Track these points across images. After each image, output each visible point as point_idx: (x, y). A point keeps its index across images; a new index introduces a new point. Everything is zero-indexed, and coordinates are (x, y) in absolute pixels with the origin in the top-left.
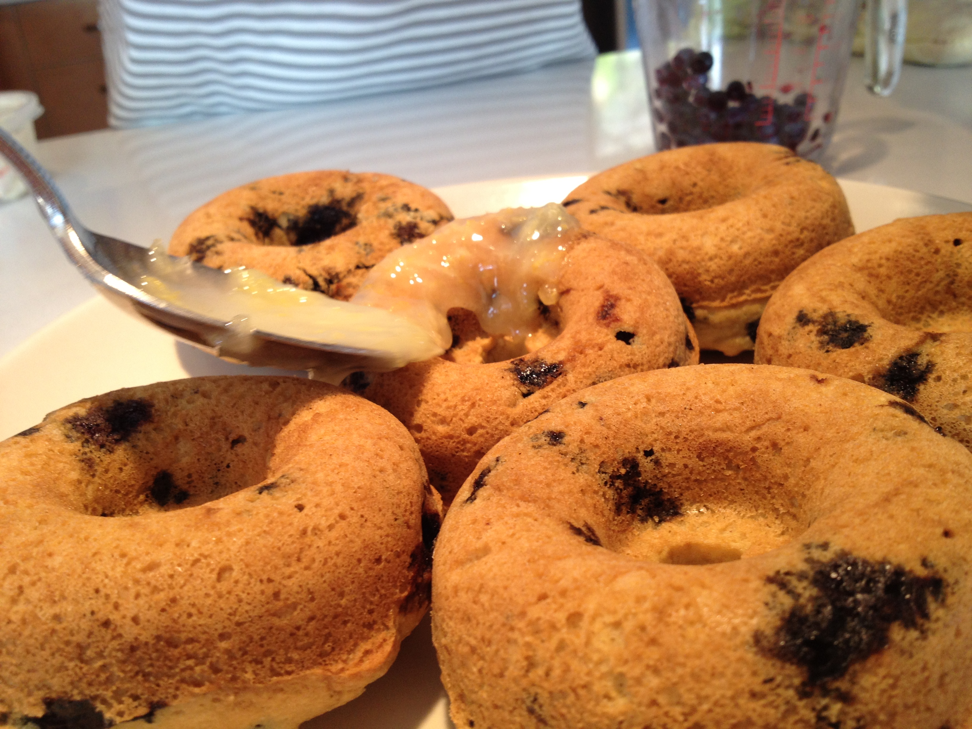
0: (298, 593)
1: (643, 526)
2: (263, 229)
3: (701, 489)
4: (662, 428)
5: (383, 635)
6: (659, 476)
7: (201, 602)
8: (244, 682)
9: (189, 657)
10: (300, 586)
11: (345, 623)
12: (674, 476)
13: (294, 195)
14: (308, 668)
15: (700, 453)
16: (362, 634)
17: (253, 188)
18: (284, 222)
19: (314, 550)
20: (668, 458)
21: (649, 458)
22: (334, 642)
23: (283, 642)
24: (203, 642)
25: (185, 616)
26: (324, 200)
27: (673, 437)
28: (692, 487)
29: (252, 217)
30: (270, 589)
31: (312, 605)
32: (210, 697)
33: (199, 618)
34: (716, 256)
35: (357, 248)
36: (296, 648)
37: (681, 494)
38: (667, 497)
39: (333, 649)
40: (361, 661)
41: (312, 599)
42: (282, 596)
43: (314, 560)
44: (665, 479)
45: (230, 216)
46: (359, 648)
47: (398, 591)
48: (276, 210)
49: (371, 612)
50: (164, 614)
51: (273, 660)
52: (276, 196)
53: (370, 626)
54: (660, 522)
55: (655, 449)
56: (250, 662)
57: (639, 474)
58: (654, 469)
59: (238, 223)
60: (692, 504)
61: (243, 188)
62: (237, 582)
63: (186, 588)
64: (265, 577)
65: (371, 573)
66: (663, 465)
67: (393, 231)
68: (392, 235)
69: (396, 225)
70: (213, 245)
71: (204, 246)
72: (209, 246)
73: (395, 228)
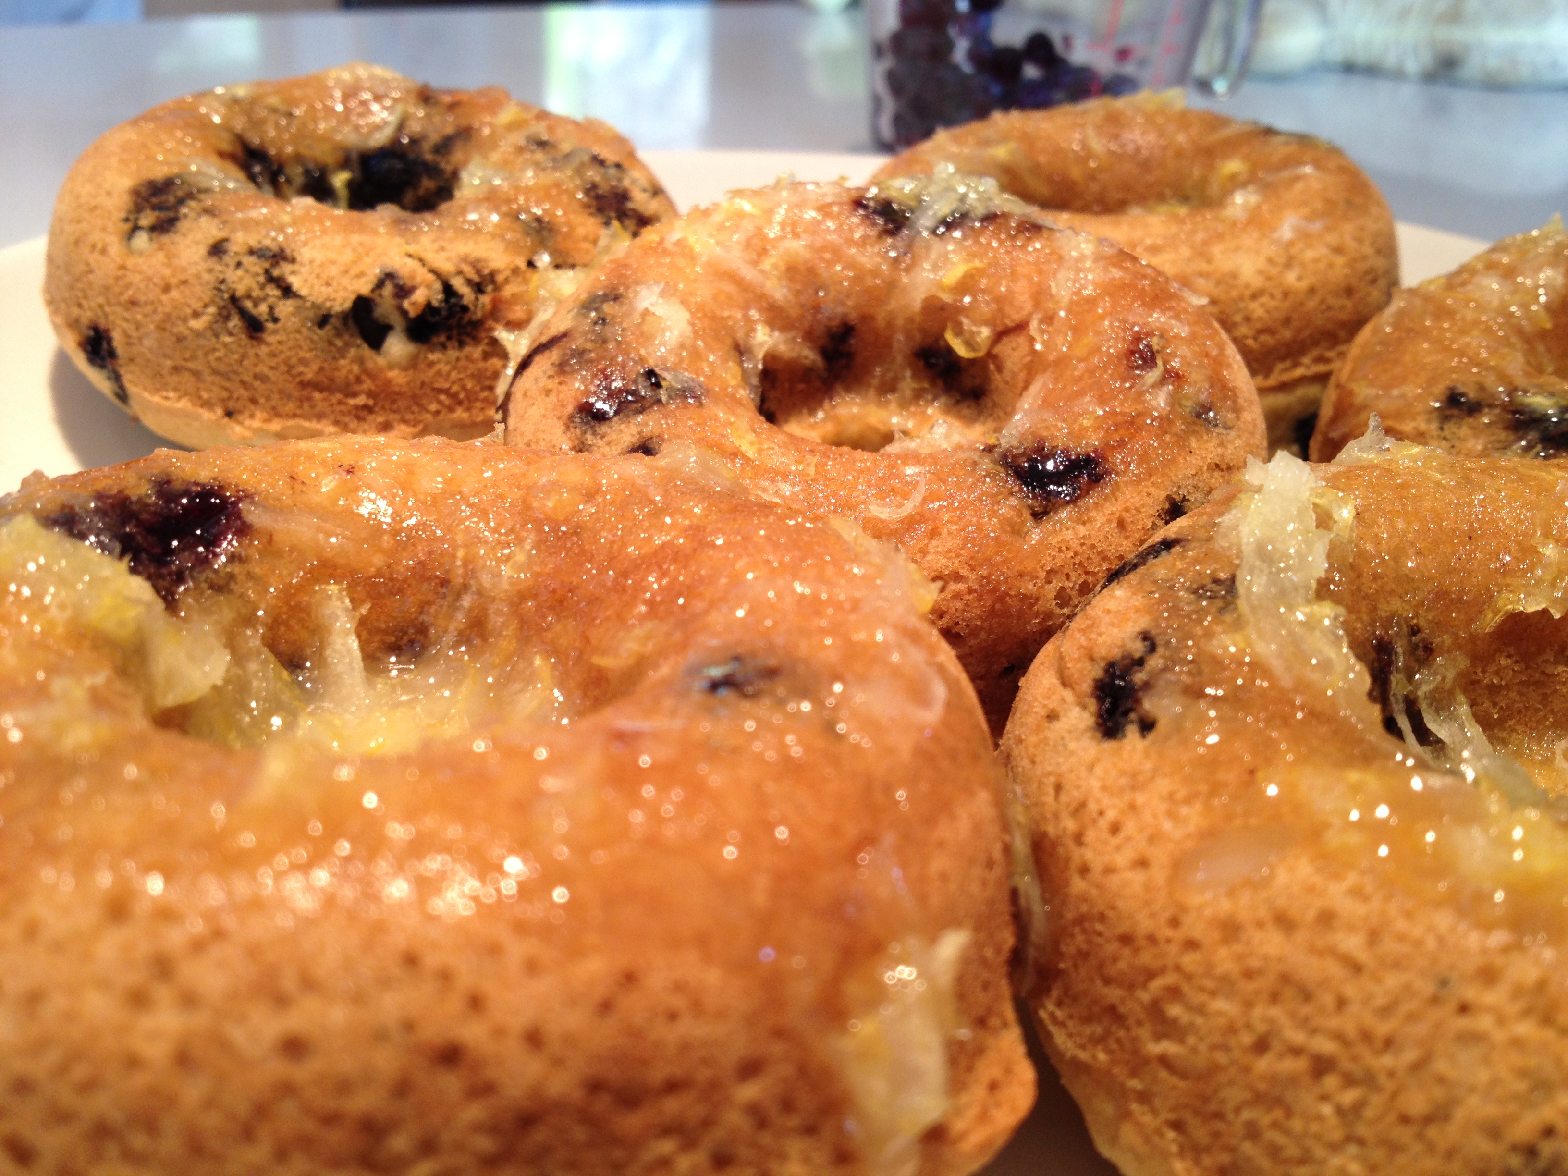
59: (217, 162)
67: (586, 200)
68: (586, 207)
69: (587, 189)
70: (191, 197)
71: (168, 197)
72: (181, 198)
73: (587, 196)
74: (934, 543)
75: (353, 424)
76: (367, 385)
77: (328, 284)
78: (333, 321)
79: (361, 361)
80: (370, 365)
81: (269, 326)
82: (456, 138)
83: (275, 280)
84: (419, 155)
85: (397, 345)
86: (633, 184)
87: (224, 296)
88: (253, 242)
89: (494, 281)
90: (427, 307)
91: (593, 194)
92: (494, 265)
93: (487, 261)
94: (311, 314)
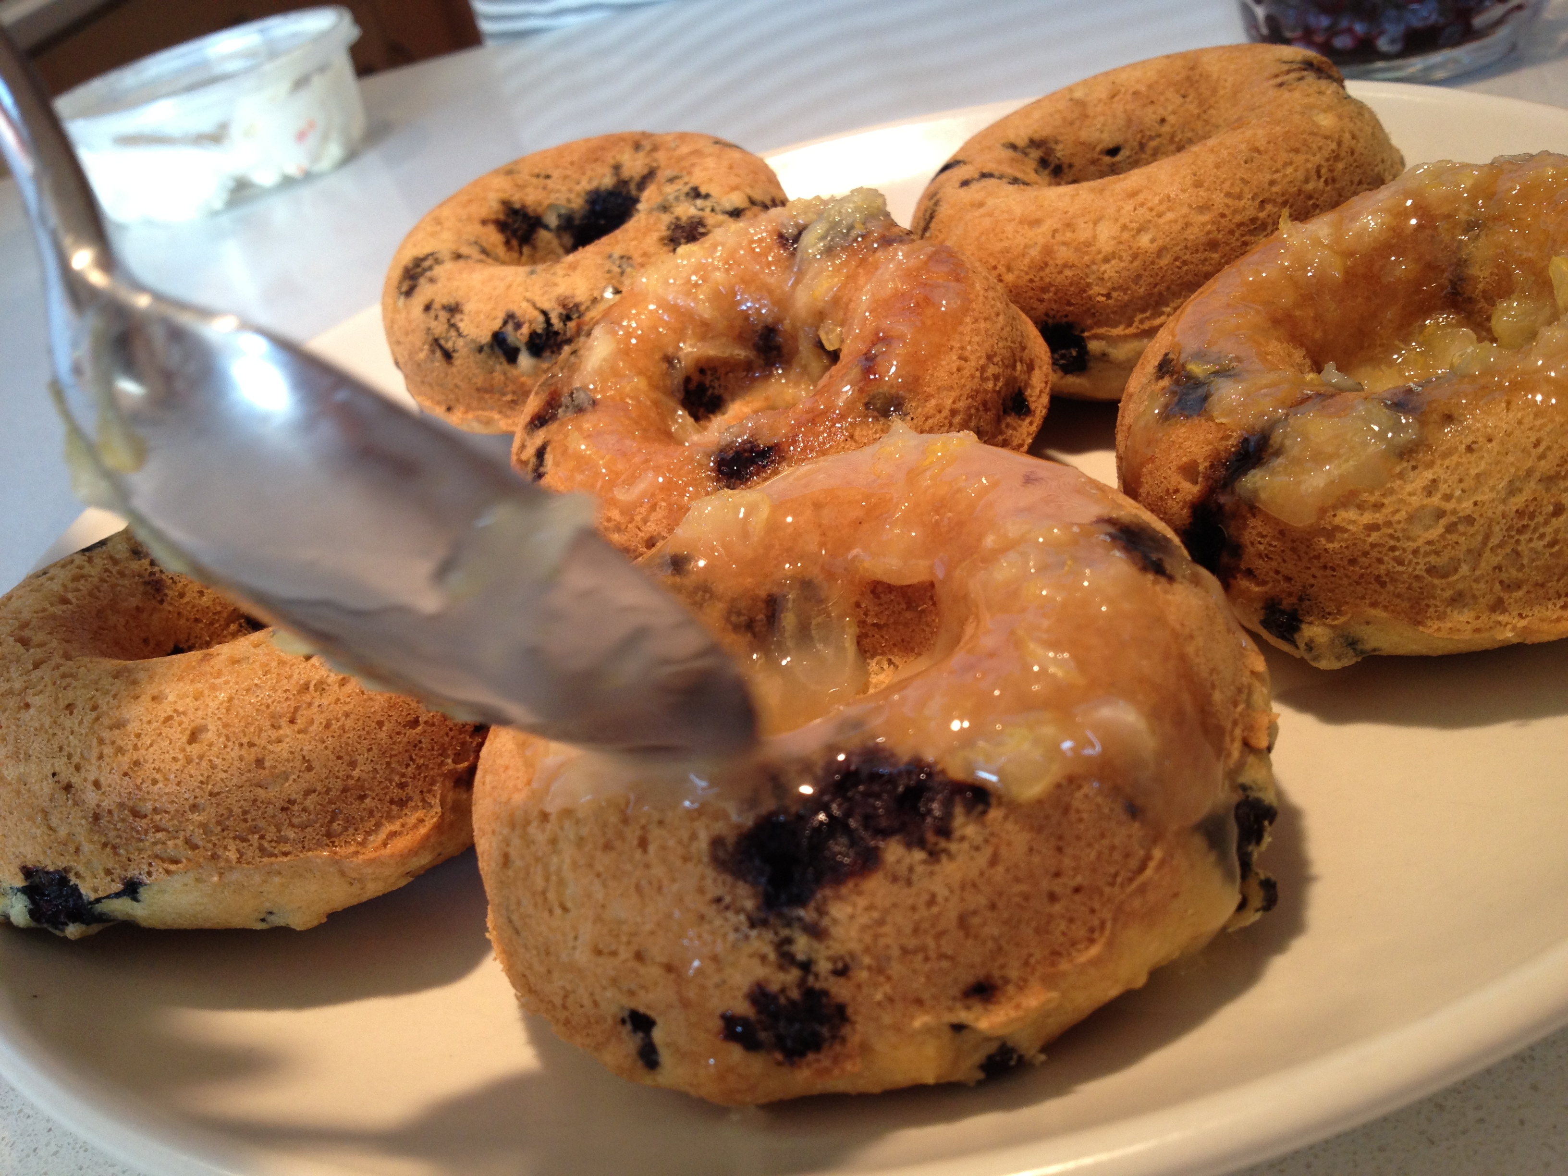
0: (288, 760)
2: (519, 233)
5: (420, 814)
7: (168, 767)
8: (228, 860)
9: (158, 829)
10: (292, 753)
11: (362, 798)
13: (566, 177)
14: (309, 850)
16: (388, 813)
17: (509, 172)
18: (552, 220)
19: (314, 708)
22: (347, 820)
23: (274, 817)
24: (172, 813)
25: (149, 782)
26: (607, 181)
29: (502, 217)
30: (251, 755)
31: (308, 776)
32: (191, 874)
33: (166, 785)
34: (1113, 255)
35: (608, 265)
36: (292, 825)
39: (346, 829)
40: (385, 844)
41: (310, 769)
42: (267, 764)
43: (312, 722)
45: (469, 219)
46: (383, 828)
47: (449, 761)
48: (540, 204)
49: (402, 786)
50: (127, 778)
51: (262, 837)
52: (542, 181)
53: (402, 803)
56: (234, 838)
59: (478, 228)
61: (497, 172)
62: (211, 745)
63: (151, 750)
64: (245, 740)
65: (399, 738)
67: (665, 233)
68: (662, 239)
69: (671, 223)
70: (430, 268)
71: (419, 270)
72: (425, 270)
73: (669, 228)
74: (653, 514)
75: (509, 412)
76: (511, 387)
77: (477, 328)
78: (485, 348)
79: (505, 374)
80: (509, 375)
81: (455, 355)
82: (648, 177)
83: (453, 326)
84: (629, 192)
85: (525, 360)
86: (713, 210)
87: (431, 338)
88: (445, 301)
89: (578, 311)
90: (533, 335)
91: (673, 227)
92: (578, 299)
93: (573, 297)
94: (473, 346)
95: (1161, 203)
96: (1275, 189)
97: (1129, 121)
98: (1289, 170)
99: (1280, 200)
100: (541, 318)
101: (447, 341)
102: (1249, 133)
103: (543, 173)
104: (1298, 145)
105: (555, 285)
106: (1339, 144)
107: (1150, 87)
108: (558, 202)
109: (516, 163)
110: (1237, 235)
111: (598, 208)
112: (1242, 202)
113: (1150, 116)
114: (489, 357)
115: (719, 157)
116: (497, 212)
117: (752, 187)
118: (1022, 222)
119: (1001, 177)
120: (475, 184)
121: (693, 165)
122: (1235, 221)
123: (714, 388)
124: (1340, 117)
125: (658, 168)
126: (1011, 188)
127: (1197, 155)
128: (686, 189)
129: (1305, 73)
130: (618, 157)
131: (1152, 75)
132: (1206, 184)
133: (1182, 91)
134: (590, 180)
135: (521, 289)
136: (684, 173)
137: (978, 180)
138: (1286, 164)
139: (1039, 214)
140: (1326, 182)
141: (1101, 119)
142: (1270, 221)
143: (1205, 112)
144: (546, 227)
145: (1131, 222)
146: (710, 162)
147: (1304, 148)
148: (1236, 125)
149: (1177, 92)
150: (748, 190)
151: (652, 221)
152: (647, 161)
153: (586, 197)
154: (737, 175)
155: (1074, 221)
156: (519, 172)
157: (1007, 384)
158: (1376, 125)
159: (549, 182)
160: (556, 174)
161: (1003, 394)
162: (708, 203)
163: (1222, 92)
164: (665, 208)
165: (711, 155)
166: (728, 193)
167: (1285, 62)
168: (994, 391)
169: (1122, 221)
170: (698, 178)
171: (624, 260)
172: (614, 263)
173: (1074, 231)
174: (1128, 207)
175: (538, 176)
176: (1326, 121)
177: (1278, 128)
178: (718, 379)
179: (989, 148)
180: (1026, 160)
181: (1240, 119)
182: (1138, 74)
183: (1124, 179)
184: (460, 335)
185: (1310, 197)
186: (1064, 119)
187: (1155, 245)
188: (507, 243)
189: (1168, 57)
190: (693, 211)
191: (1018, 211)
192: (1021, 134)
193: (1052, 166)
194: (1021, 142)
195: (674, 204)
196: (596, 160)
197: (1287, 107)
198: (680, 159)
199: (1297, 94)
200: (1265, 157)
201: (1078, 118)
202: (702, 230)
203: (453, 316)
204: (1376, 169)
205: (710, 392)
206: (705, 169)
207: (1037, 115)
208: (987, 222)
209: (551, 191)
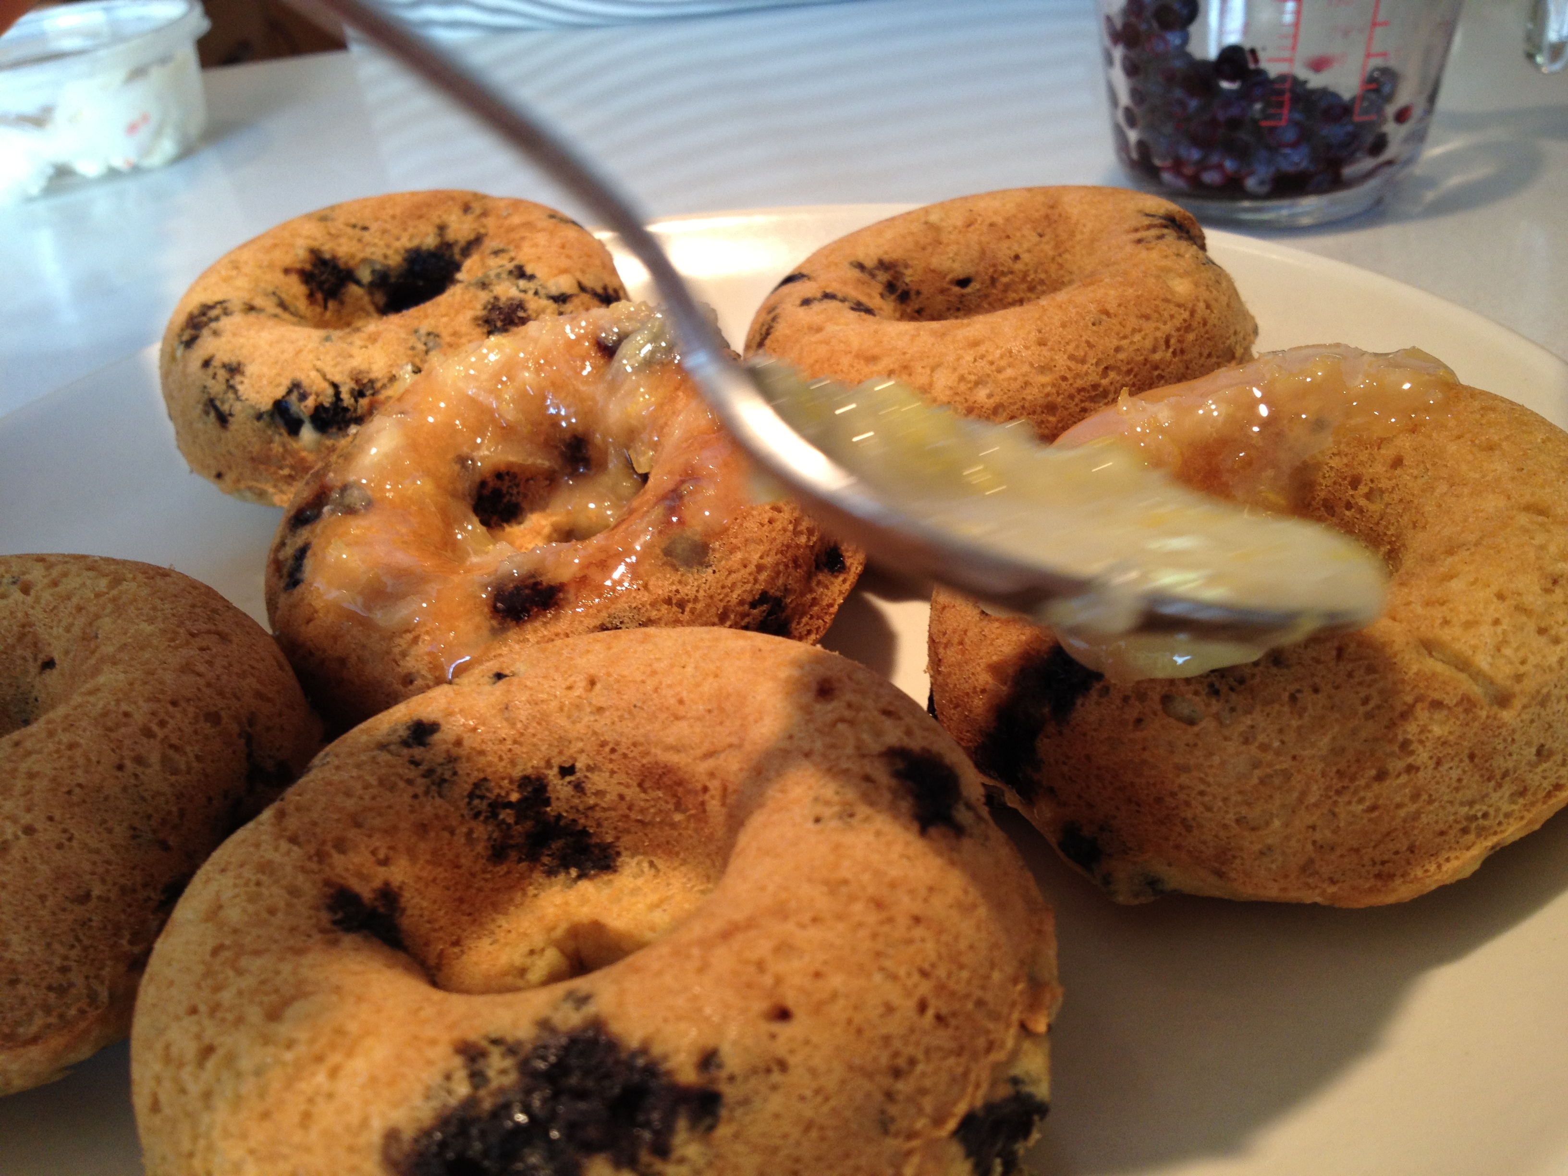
1: (547, 881)
2: (326, 286)
3: (646, 835)
4: (595, 733)
6: (581, 808)
12: (604, 810)
13: (384, 232)
15: (643, 781)
16: (44, 1001)
17: (323, 218)
18: (365, 275)
20: (598, 781)
21: (568, 779)
26: (430, 241)
27: (607, 749)
28: (633, 829)
29: (308, 267)
35: (413, 341)
37: (618, 838)
38: (595, 840)
44: (590, 813)
45: (271, 266)
48: (353, 256)
49: (63, 970)
52: (358, 232)
54: (580, 877)
55: (578, 765)
57: (547, 802)
58: (573, 796)
59: (279, 278)
60: (633, 856)
61: (309, 217)
65: (64, 916)
66: (588, 793)
67: (480, 313)
68: (476, 319)
69: (489, 302)
70: (217, 319)
71: (204, 319)
72: (211, 320)
73: (485, 308)
75: (285, 488)
76: (289, 461)
77: (258, 392)
78: (265, 416)
79: (284, 445)
80: (289, 447)
81: (231, 419)
82: (474, 243)
83: (231, 387)
84: (452, 256)
85: (308, 434)
86: (536, 293)
87: (206, 396)
88: (226, 360)
89: (373, 388)
90: (319, 408)
91: (490, 307)
92: (373, 376)
93: (368, 373)
94: (252, 412)
95: (1002, 357)
96: (1121, 356)
97: (983, 252)
98: (1137, 337)
99: (1124, 369)
100: (330, 391)
101: (223, 402)
102: (1100, 293)
103: (360, 224)
104: (1148, 311)
105: (351, 356)
106: (1192, 313)
107: (1007, 220)
108: (374, 257)
109: (333, 208)
110: (1077, 400)
111: (417, 268)
112: (1086, 367)
113: (1003, 251)
114: (269, 426)
115: (552, 233)
116: (303, 261)
117: (583, 272)
118: (858, 356)
119: (843, 300)
120: (284, 227)
121: (523, 238)
122: (1076, 385)
123: (511, 495)
124: (1196, 285)
125: (486, 235)
126: (853, 315)
127: (1045, 310)
128: (510, 266)
129: (1165, 231)
130: (445, 217)
131: (1010, 207)
132: (1049, 344)
133: (1039, 230)
134: (411, 238)
135: (311, 357)
136: (511, 247)
137: (821, 300)
138: (1134, 331)
139: (876, 351)
140: (1174, 353)
141: (954, 248)
142: (1112, 388)
143: (1060, 255)
144: (358, 282)
145: (970, 373)
146: (541, 238)
147: (1156, 315)
148: (1088, 280)
149: (1035, 229)
150: (579, 275)
151: (467, 297)
152: (475, 226)
153: (406, 255)
154: (569, 257)
155: (912, 363)
156: (333, 220)
157: (821, 539)
158: (1233, 293)
159: (366, 234)
160: (374, 227)
161: (816, 549)
162: (531, 286)
163: (1079, 237)
164: (484, 285)
165: (543, 230)
166: (556, 275)
167: (1147, 215)
168: (807, 546)
169: (961, 371)
170: (526, 255)
171: (432, 337)
172: (419, 339)
173: (910, 375)
174: (969, 357)
175: (354, 226)
176: (1182, 287)
177: (1131, 291)
178: (518, 486)
179: (836, 264)
180: (873, 283)
181: (1093, 273)
182: (996, 204)
183: (969, 325)
184: (238, 398)
185: (1156, 368)
186: (917, 243)
187: (992, 401)
188: (311, 296)
189: (1029, 190)
190: (514, 292)
191: (855, 344)
192: (869, 254)
193: (899, 291)
194: (870, 263)
195: (495, 281)
196: (420, 217)
197: (1142, 268)
198: (511, 229)
199: (1154, 255)
200: (1114, 321)
201: (930, 244)
202: (521, 314)
203: (232, 377)
204: (1228, 342)
205: (505, 500)
206: (536, 245)
207: (889, 234)
208: (823, 350)
209: (368, 244)
